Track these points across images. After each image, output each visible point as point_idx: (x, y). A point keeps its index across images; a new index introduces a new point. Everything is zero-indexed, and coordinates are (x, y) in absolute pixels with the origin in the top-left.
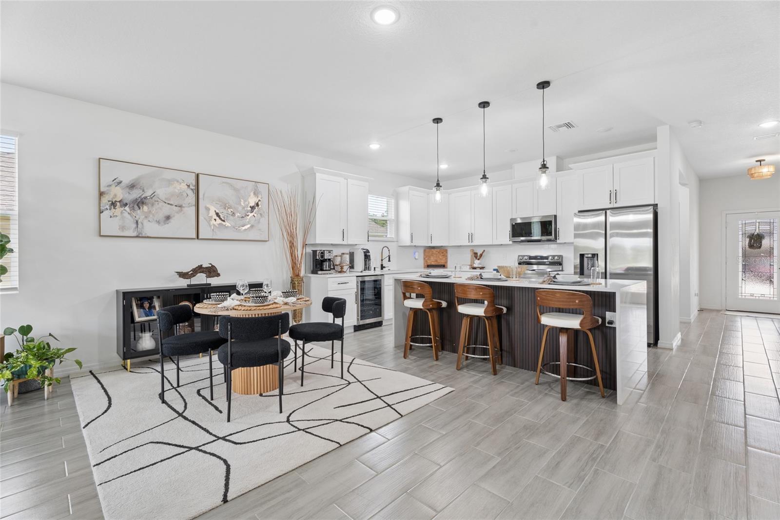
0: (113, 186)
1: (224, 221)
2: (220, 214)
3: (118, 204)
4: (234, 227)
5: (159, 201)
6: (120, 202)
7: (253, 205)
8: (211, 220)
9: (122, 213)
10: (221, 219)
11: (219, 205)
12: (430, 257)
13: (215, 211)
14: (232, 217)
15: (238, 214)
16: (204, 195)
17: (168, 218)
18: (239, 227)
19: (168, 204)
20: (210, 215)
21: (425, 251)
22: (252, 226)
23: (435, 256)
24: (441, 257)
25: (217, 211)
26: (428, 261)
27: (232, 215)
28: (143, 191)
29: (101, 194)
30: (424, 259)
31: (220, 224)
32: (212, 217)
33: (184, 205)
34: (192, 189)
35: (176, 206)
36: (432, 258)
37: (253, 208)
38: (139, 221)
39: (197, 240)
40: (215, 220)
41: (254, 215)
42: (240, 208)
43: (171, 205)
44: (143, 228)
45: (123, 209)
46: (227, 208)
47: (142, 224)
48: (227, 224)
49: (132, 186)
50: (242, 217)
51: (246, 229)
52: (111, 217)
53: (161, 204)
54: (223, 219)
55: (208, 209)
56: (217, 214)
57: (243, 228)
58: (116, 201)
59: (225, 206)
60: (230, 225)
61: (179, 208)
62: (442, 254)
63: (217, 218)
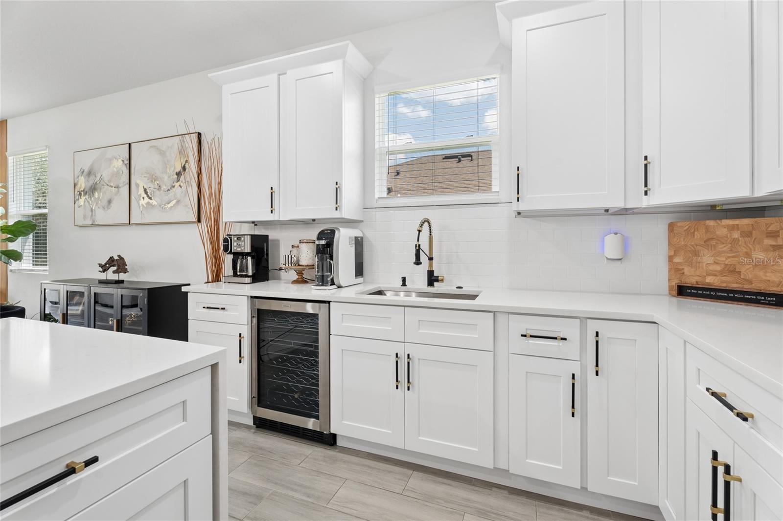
0: (80, 177)
1: (150, 198)
2: (148, 190)
3: (82, 192)
4: (160, 206)
5: (105, 184)
6: (83, 191)
7: (179, 170)
8: (140, 200)
9: (84, 202)
10: (148, 196)
11: (147, 178)
12: (696, 254)
13: (144, 187)
14: (157, 192)
15: (164, 187)
16: (135, 168)
17: (110, 202)
18: (165, 205)
19: (110, 186)
20: (139, 193)
21: (671, 227)
22: (178, 202)
23: (721, 247)
24: (759, 255)
25: (145, 187)
26: (687, 270)
27: (158, 189)
28: (95, 176)
29: (75, 185)
30: (671, 259)
31: (148, 203)
32: (140, 195)
33: (120, 185)
34: (126, 164)
35: (115, 187)
36: (707, 258)
37: (179, 174)
38: (93, 209)
39: (129, 227)
40: (143, 198)
41: (180, 186)
42: (166, 178)
43: (112, 187)
44: (95, 216)
45: (85, 197)
46: (153, 181)
47: (95, 211)
48: (153, 202)
49: (89, 174)
50: (169, 190)
51: (172, 207)
52: (79, 207)
53: (106, 187)
54: (150, 196)
55: (137, 185)
56: (145, 190)
57: (169, 206)
58: (81, 191)
59: (153, 178)
60: (156, 204)
61: (116, 189)
62: (769, 242)
63: (145, 196)
